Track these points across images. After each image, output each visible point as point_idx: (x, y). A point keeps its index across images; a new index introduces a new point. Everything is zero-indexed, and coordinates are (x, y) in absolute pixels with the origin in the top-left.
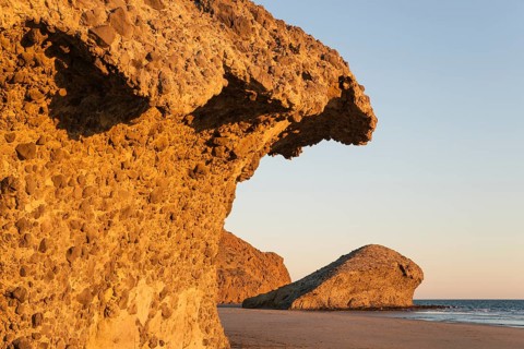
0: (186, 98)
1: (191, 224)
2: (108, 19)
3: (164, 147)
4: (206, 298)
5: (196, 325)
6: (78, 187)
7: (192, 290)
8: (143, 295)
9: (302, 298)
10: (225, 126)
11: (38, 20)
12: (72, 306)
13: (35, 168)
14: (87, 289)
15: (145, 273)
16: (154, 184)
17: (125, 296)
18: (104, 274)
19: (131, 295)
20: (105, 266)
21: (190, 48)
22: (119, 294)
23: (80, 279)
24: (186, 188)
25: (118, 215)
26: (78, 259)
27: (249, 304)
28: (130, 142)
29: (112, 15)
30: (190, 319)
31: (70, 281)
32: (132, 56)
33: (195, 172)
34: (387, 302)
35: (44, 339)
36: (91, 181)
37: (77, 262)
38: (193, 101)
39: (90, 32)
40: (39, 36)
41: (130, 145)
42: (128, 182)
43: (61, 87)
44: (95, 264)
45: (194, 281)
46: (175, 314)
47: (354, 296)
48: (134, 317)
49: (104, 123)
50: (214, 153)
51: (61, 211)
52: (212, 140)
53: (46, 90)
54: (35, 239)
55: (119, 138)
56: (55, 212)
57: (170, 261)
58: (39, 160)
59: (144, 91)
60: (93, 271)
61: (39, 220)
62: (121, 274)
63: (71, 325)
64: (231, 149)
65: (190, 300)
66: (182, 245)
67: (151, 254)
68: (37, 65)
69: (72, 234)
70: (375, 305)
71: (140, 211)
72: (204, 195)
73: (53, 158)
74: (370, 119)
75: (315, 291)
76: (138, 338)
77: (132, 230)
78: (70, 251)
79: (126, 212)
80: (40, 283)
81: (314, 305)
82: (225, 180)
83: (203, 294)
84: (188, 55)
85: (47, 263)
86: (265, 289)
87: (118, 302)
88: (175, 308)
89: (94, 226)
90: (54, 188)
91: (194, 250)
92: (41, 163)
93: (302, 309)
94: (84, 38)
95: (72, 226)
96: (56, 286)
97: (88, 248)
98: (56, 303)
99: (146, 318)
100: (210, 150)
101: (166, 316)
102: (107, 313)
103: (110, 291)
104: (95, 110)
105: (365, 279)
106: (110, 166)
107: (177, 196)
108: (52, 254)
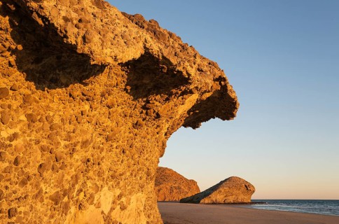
1: (136, 156)
3: (113, 105)
4: (148, 199)
5: (143, 214)
6: (46, 123)
7: (140, 194)
8: (106, 197)
9: (205, 199)
10: (152, 96)
12: (45, 202)
13: (10, 106)
14: (58, 192)
15: (107, 184)
16: (110, 129)
17: (92, 197)
18: (71, 182)
19: (96, 197)
20: (72, 178)
21: (119, 29)
22: (88, 196)
23: (52, 185)
24: (131, 135)
25: (79, 145)
26: (49, 172)
27: (183, 201)
28: (87, 97)
30: (139, 210)
31: (42, 186)
32: (63, 14)
33: (136, 125)
34: (240, 201)
36: (57, 120)
37: (47, 174)
41: (88, 100)
42: (87, 124)
43: (18, 43)
44: (63, 176)
45: (140, 189)
46: (129, 208)
47: (227, 198)
48: (100, 210)
50: (147, 114)
51: (33, 138)
52: (145, 105)
53: (7, 44)
54: (10, 156)
55: (77, 93)
56: (28, 139)
57: (123, 177)
58: (14, 101)
59: (72, 40)
60: (62, 180)
61: (14, 143)
62: (89, 183)
63: (46, 215)
64: (156, 111)
65: (137, 200)
66: (132, 168)
67: (111, 173)
69: (43, 155)
70: (235, 202)
71: (101, 146)
72: (143, 139)
73: (25, 101)
74: (236, 103)
75: (210, 196)
76: (103, 222)
77: (96, 157)
78: (41, 166)
79: (85, 144)
80: (15, 187)
81: (210, 202)
82: (158, 133)
83: (146, 196)
85: (21, 173)
87: (87, 201)
88: (129, 204)
89: (61, 150)
90: (27, 122)
91: (140, 172)
92: (15, 103)
93: (205, 203)
95: (43, 149)
96: (30, 189)
97: (58, 165)
98: (30, 200)
99: (108, 209)
100: (144, 112)
101: (123, 208)
102: (80, 207)
103: (82, 194)
104: (55, 70)
106: (72, 112)
107: (126, 139)
108: (25, 167)
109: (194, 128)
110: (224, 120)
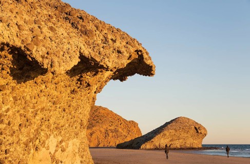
0: (62, 68)
1: (73, 112)
2: (32, 41)
3: (59, 82)
4: (82, 143)
5: (77, 155)
6: (23, 100)
7: (75, 140)
8: (52, 142)
9: (146, 143)
10: (84, 73)
11: (6, 43)
12: (21, 146)
13: (6, 94)
14: (27, 140)
15: (53, 133)
16: (55, 97)
17: (44, 142)
18: (34, 134)
19: (47, 142)
20: (35, 131)
21: (65, 47)
22: (42, 142)
23: (25, 136)
24: (70, 98)
25: (39, 110)
26: (23, 128)
27: (120, 146)
28: (44, 82)
29: (33, 39)
30: (74, 152)
31: (20, 136)
32: (41, 54)
33: (73, 92)
34: (188, 146)
35: (10, 159)
36: (28, 98)
37: (23, 129)
38: (65, 69)
39: (25, 46)
40: (6, 48)
41: (44, 83)
42: (43, 97)
44: (30, 130)
45: (76, 136)
46: (68, 150)
47: (172, 143)
48: (49, 151)
49: (33, 76)
50: (81, 84)
51: (16, 110)
52: (80, 79)
53: (9, 66)
54: (6, 120)
55: (39, 81)
56: (14, 110)
57: (64, 128)
58: (8, 91)
59: (45, 67)
60: (30, 132)
61: (8, 114)
62: (42, 134)
63: (21, 154)
64: (88, 82)
65: (73, 145)
66: (69, 121)
67: (56, 125)
68: (6, 57)
69: (21, 118)
70: (183, 147)
71: (50, 108)
72: (78, 100)
73: (13, 90)
74: (152, 66)
75: (152, 140)
76: (50, 160)
77: (47, 116)
78: (20, 125)
79: (43, 109)
80: (8, 138)
81: (152, 147)
82: (89, 93)
83: (80, 141)
84: (64, 50)
85: (11, 130)
86: (128, 139)
87: (41, 145)
88: (67, 147)
89: (30, 115)
90: (13, 101)
91: (75, 123)
92: (8, 92)
93: (146, 149)
94: (23, 48)
95: (21, 115)
96: (15, 139)
97: (28, 124)
98: (15, 145)
99: (54, 151)
100: (79, 83)
101: (63, 150)
102: (37, 149)
103: (38, 141)
104: (29, 71)
105: (177, 134)
106: (36, 92)
107: (66, 101)
108: (13, 126)
109: (122, 80)
110: (146, 76)
